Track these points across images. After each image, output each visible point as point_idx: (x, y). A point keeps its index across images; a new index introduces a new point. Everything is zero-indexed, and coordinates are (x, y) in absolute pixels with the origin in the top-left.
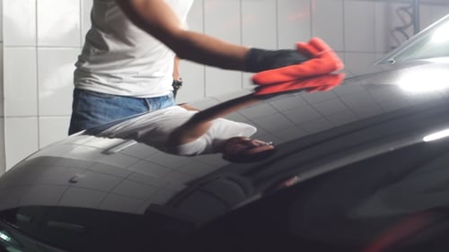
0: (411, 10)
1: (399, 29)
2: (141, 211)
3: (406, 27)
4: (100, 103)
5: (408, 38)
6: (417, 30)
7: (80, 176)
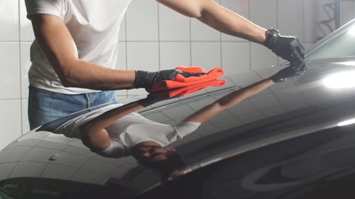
0: (333, 6)
1: (325, 22)
2: (103, 183)
3: (330, 21)
4: (46, 98)
5: (332, 31)
6: (337, 26)
7: (57, 155)
